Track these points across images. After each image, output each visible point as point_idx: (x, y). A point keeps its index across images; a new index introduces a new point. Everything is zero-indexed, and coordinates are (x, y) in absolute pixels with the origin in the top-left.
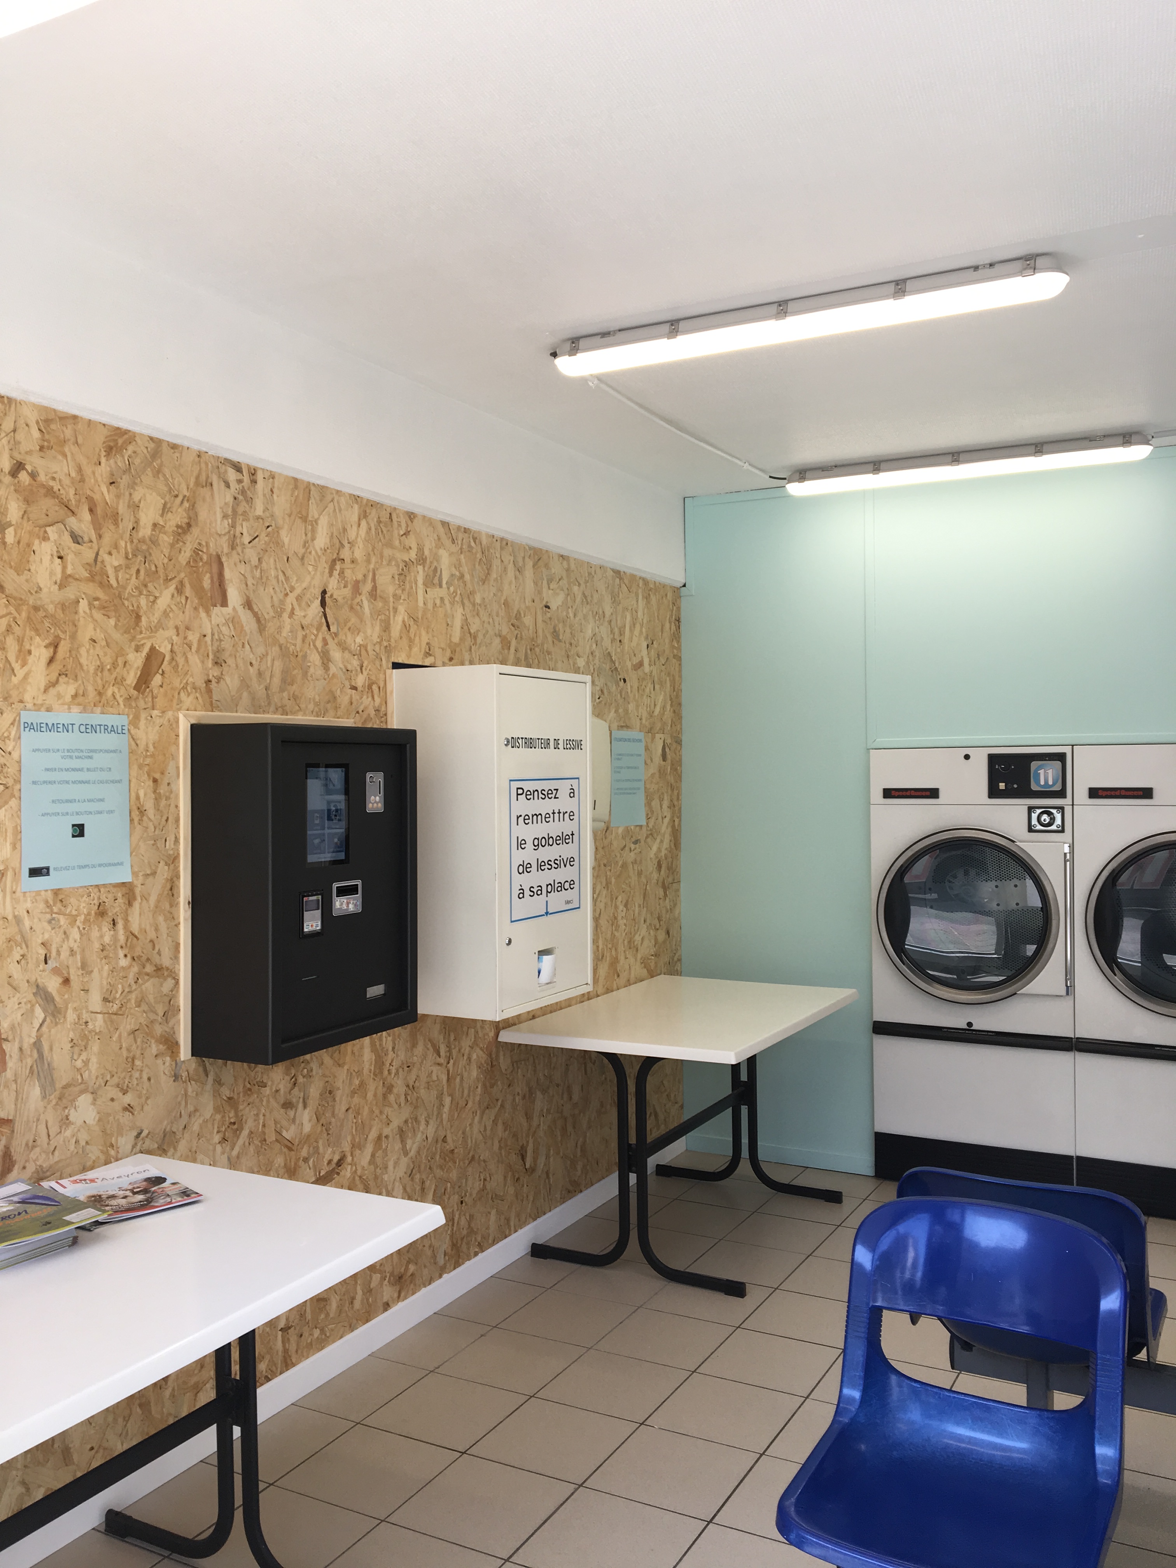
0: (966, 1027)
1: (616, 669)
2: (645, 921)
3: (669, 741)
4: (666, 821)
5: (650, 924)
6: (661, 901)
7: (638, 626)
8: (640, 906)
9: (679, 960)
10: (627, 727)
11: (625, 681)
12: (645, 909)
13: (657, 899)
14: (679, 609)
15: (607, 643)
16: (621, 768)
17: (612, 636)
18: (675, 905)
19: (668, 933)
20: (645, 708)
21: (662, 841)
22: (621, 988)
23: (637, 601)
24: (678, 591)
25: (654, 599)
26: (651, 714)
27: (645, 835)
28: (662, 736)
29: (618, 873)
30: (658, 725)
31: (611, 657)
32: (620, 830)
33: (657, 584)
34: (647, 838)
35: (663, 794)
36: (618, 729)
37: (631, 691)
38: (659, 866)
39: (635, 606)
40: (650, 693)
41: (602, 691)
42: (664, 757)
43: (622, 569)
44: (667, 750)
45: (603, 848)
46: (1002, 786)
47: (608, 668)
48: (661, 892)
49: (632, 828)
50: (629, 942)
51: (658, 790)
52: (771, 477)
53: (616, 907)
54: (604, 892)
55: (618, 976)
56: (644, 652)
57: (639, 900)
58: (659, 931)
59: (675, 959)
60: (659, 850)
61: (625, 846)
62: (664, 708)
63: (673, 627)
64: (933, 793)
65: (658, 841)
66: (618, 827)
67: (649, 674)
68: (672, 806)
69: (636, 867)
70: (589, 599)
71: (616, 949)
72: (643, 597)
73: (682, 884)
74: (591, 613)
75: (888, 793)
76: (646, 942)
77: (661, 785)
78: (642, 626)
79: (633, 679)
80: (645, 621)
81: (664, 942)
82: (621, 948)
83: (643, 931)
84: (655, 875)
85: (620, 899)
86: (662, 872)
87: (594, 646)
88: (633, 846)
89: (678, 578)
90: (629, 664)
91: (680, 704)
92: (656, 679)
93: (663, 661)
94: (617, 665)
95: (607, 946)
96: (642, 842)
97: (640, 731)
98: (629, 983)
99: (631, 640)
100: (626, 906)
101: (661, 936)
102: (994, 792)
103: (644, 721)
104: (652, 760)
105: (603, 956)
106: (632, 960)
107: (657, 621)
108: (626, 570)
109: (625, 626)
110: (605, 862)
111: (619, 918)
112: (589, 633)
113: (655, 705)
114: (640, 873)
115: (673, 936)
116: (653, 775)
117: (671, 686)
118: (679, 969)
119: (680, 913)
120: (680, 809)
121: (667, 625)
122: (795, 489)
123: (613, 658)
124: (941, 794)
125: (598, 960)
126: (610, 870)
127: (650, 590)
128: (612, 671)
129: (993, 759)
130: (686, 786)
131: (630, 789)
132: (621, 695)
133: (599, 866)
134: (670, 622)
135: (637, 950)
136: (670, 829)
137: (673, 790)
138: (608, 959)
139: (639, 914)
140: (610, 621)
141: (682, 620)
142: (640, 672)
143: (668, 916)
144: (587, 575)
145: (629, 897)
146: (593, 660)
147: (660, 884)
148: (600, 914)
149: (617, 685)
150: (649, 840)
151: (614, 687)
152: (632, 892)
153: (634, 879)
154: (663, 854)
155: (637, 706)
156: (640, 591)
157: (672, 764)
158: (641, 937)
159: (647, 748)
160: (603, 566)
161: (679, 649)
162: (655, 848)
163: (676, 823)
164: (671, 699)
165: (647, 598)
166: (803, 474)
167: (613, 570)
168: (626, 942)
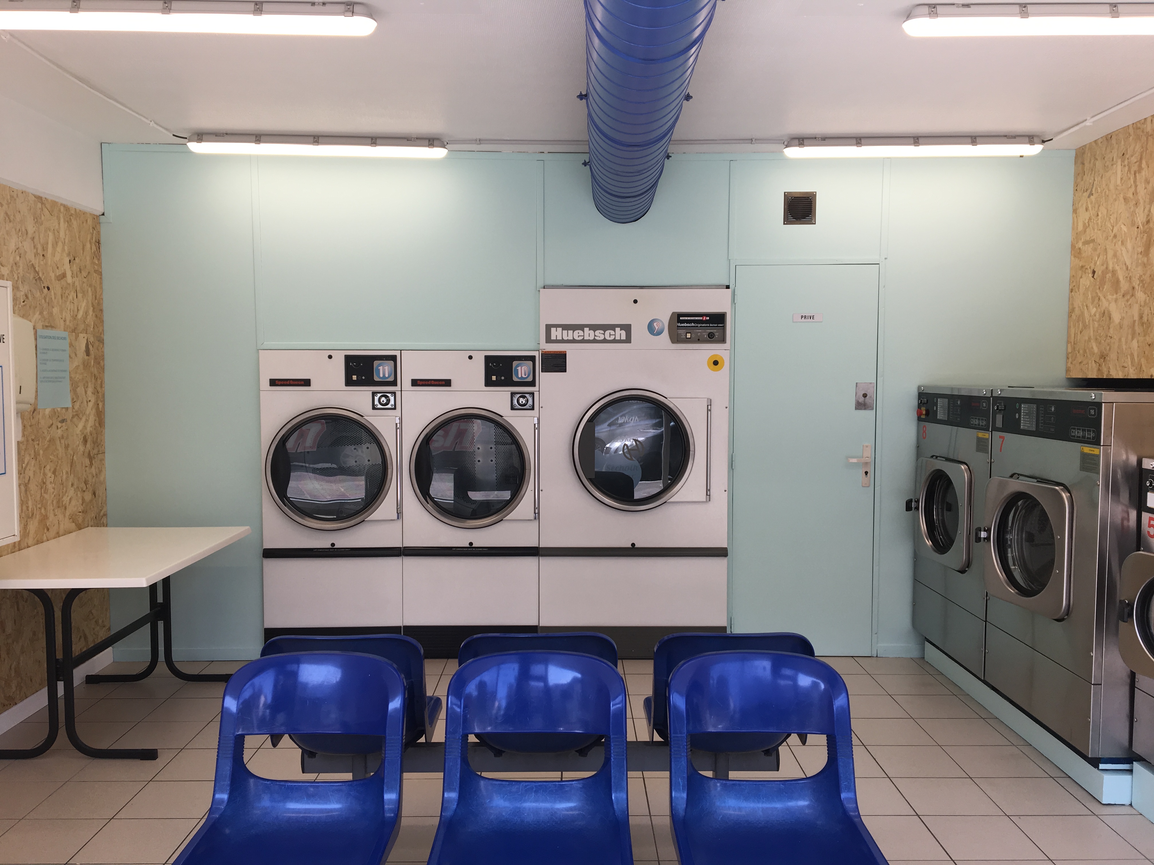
0: (330, 546)
1: (40, 278)
2: (72, 485)
3: (92, 339)
4: (91, 404)
5: (78, 487)
6: (87, 469)
7: (60, 244)
8: (67, 473)
9: (105, 515)
10: (52, 327)
11: (48, 288)
12: (72, 475)
13: (84, 465)
14: (99, 233)
15: (30, 256)
16: (47, 360)
17: (35, 250)
18: (100, 471)
19: (94, 494)
20: (68, 312)
21: (87, 421)
22: (51, 539)
23: (59, 224)
24: (97, 219)
25: (75, 223)
26: (75, 317)
27: (71, 416)
28: (85, 335)
29: (46, 446)
30: (82, 327)
31: (35, 268)
32: (47, 412)
33: (78, 211)
34: (73, 417)
35: (87, 382)
36: (43, 328)
37: (55, 298)
38: (85, 441)
39: (57, 227)
40: (73, 300)
41: (27, 296)
42: (88, 352)
43: (43, 196)
44: (90, 347)
45: (31, 426)
46: (355, 377)
47: (32, 277)
48: (87, 461)
49: (59, 410)
50: (58, 502)
51: (83, 379)
52: (174, 135)
53: (45, 474)
54: (33, 462)
55: (48, 530)
56: (67, 266)
57: (66, 468)
58: (86, 493)
59: (102, 514)
60: (85, 427)
61: (52, 424)
62: (86, 313)
63: (94, 247)
64: (307, 383)
65: (84, 419)
66: (45, 409)
67: (71, 284)
68: (96, 392)
69: (63, 441)
70: (12, 217)
71: (45, 509)
72: (64, 222)
73: (106, 454)
74: (13, 230)
75: (273, 383)
76: (74, 502)
77: (85, 375)
78: (64, 244)
79: (57, 288)
80: (67, 241)
81: (91, 501)
82: (50, 507)
83: (71, 492)
84: (81, 448)
85: (48, 467)
86: (88, 445)
87: (18, 258)
88: (59, 425)
89: (97, 208)
90: (52, 275)
91: (101, 310)
92: (78, 289)
93: (84, 274)
94: (41, 275)
95: (36, 507)
96: (69, 421)
97: (65, 331)
98: (58, 535)
99: (53, 255)
100: (54, 472)
101: (88, 496)
102: (349, 382)
103: (68, 323)
104: (76, 355)
105: (33, 514)
106: (60, 516)
107: (78, 241)
108: (47, 197)
109: (47, 243)
110: (33, 438)
111: (48, 483)
112: (12, 246)
113: (78, 310)
114: (67, 447)
115: (99, 496)
116: (77, 367)
117: (93, 295)
118: (105, 522)
119: (105, 478)
120: (103, 395)
121: (88, 246)
122: (194, 147)
123: (37, 269)
124: (312, 383)
125: (29, 517)
126: (38, 444)
127: (71, 215)
128: (36, 280)
129: (348, 359)
130: (108, 377)
131: (56, 378)
132: (45, 301)
133: (28, 441)
134: (90, 243)
135: (66, 508)
136: (94, 411)
137: (96, 379)
138: (38, 516)
139: (67, 479)
140: (33, 239)
141: (102, 242)
142: (63, 282)
143: (94, 480)
144: (9, 197)
145: (57, 466)
146: (17, 270)
147: (86, 454)
148: (29, 480)
149: (41, 291)
150: (75, 419)
151: (39, 293)
152: (60, 462)
153: (61, 451)
154: (89, 429)
155: (61, 311)
156: (61, 216)
157: (95, 359)
158: (69, 498)
159: (71, 345)
160: (25, 192)
161: (100, 265)
162: (81, 426)
163: (100, 406)
164: (93, 306)
165: (69, 222)
166: (200, 136)
167: (35, 196)
168: (55, 502)
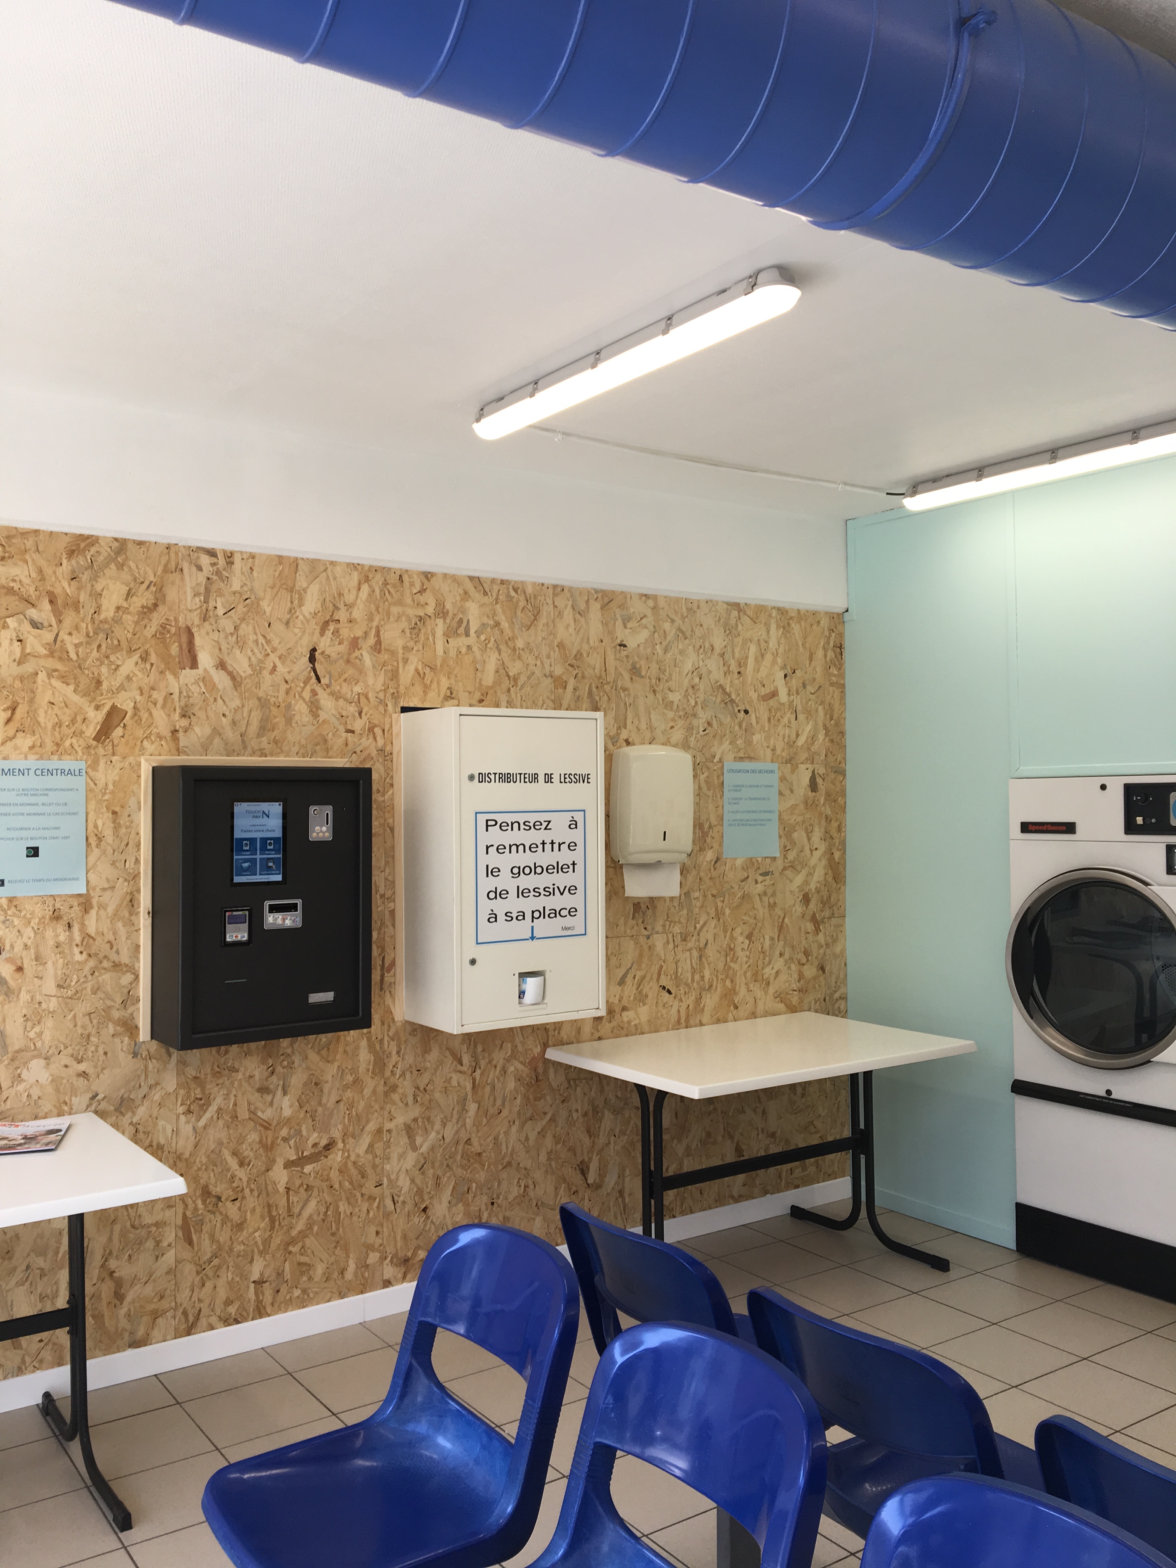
0: (1104, 1095)
1: (732, 701)
2: (781, 955)
3: (822, 770)
4: (817, 854)
5: (791, 959)
6: (810, 936)
7: (769, 657)
8: (772, 939)
9: (844, 998)
10: (750, 758)
11: (746, 712)
12: (781, 943)
13: (803, 931)
14: (841, 635)
15: (717, 674)
16: (741, 799)
17: (726, 668)
18: (835, 940)
19: (822, 969)
20: (781, 738)
21: (810, 874)
22: (740, 1019)
23: (768, 632)
24: (838, 619)
25: (796, 628)
26: (791, 744)
27: (781, 868)
28: (810, 766)
29: (735, 905)
30: (804, 756)
31: (724, 690)
32: (739, 863)
33: (802, 613)
34: (785, 869)
35: (811, 825)
36: (735, 761)
37: (757, 723)
38: (806, 899)
39: (764, 636)
40: (790, 722)
41: (709, 724)
42: (813, 786)
43: (742, 602)
44: (819, 781)
45: (711, 878)
46: (1139, 820)
47: (719, 699)
48: (810, 927)
49: (760, 859)
50: (755, 974)
51: (804, 822)
52: (888, 494)
53: (732, 938)
54: (713, 923)
55: (736, 1007)
56: (780, 683)
57: (769, 932)
58: (805, 967)
59: (837, 995)
60: (806, 882)
61: (748, 877)
62: (813, 738)
63: (830, 654)
64: (1069, 828)
65: (804, 873)
66: (735, 859)
67: (787, 704)
68: (827, 837)
69: (765, 899)
70: (688, 634)
71: (732, 981)
72: (778, 627)
73: (846, 919)
74: (691, 647)
75: (1026, 828)
76: (783, 977)
77: (808, 816)
78: (775, 655)
79: (761, 711)
80: (781, 650)
81: (815, 978)
82: (740, 980)
83: (779, 964)
84: (799, 909)
85: (738, 930)
86: (812, 905)
87: (697, 680)
88: (760, 879)
89: (837, 603)
90: (754, 696)
91: (842, 733)
92: (799, 708)
93: (810, 689)
94: (734, 697)
95: (717, 977)
96: (777, 874)
97: (772, 761)
98: (753, 1015)
99: (757, 670)
100: (749, 937)
101: (810, 971)
102: (1130, 828)
103: (778, 752)
104: (792, 791)
105: (711, 987)
106: (759, 993)
107: (801, 649)
108: (748, 602)
109: (747, 658)
110: (715, 892)
111: (738, 949)
112: (688, 666)
113: (798, 735)
114: (772, 906)
115: (831, 973)
116: (794, 807)
117: (826, 715)
118: (842, 1007)
119: (843, 951)
120: (843, 843)
121: (820, 653)
123: (728, 690)
124: (1078, 828)
125: (704, 989)
126: (723, 902)
127: (791, 618)
128: (726, 703)
129: (1130, 790)
130: (851, 819)
131: (755, 820)
132: (740, 727)
133: (705, 896)
134: (824, 648)
135: (768, 984)
136: (824, 862)
137: (828, 819)
138: (719, 989)
139: (772, 946)
140: (722, 655)
141: (847, 644)
142: (772, 702)
143: (822, 951)
144: (684, 610)
145: (754, 929)
146: (695, 694)
147: (808, 917)
148: (706, 944)
149: (734, 716)
150: (788, 873)
151: (729, 719)
152: (759, 924)
153: (762, 911)
154: (813, 886)
155: (767, 738)
156: (773, 621)
157: (828, 795)
158: (775, 971)
159: (783, 779)
160: (711, 601)
161: (842, 676)
162: (799, 879)
163: (837, 855)
164: (825, 727)
165: (786, 628)
166: (916, 487)
167: (728, 604)
168: (749, 974)
